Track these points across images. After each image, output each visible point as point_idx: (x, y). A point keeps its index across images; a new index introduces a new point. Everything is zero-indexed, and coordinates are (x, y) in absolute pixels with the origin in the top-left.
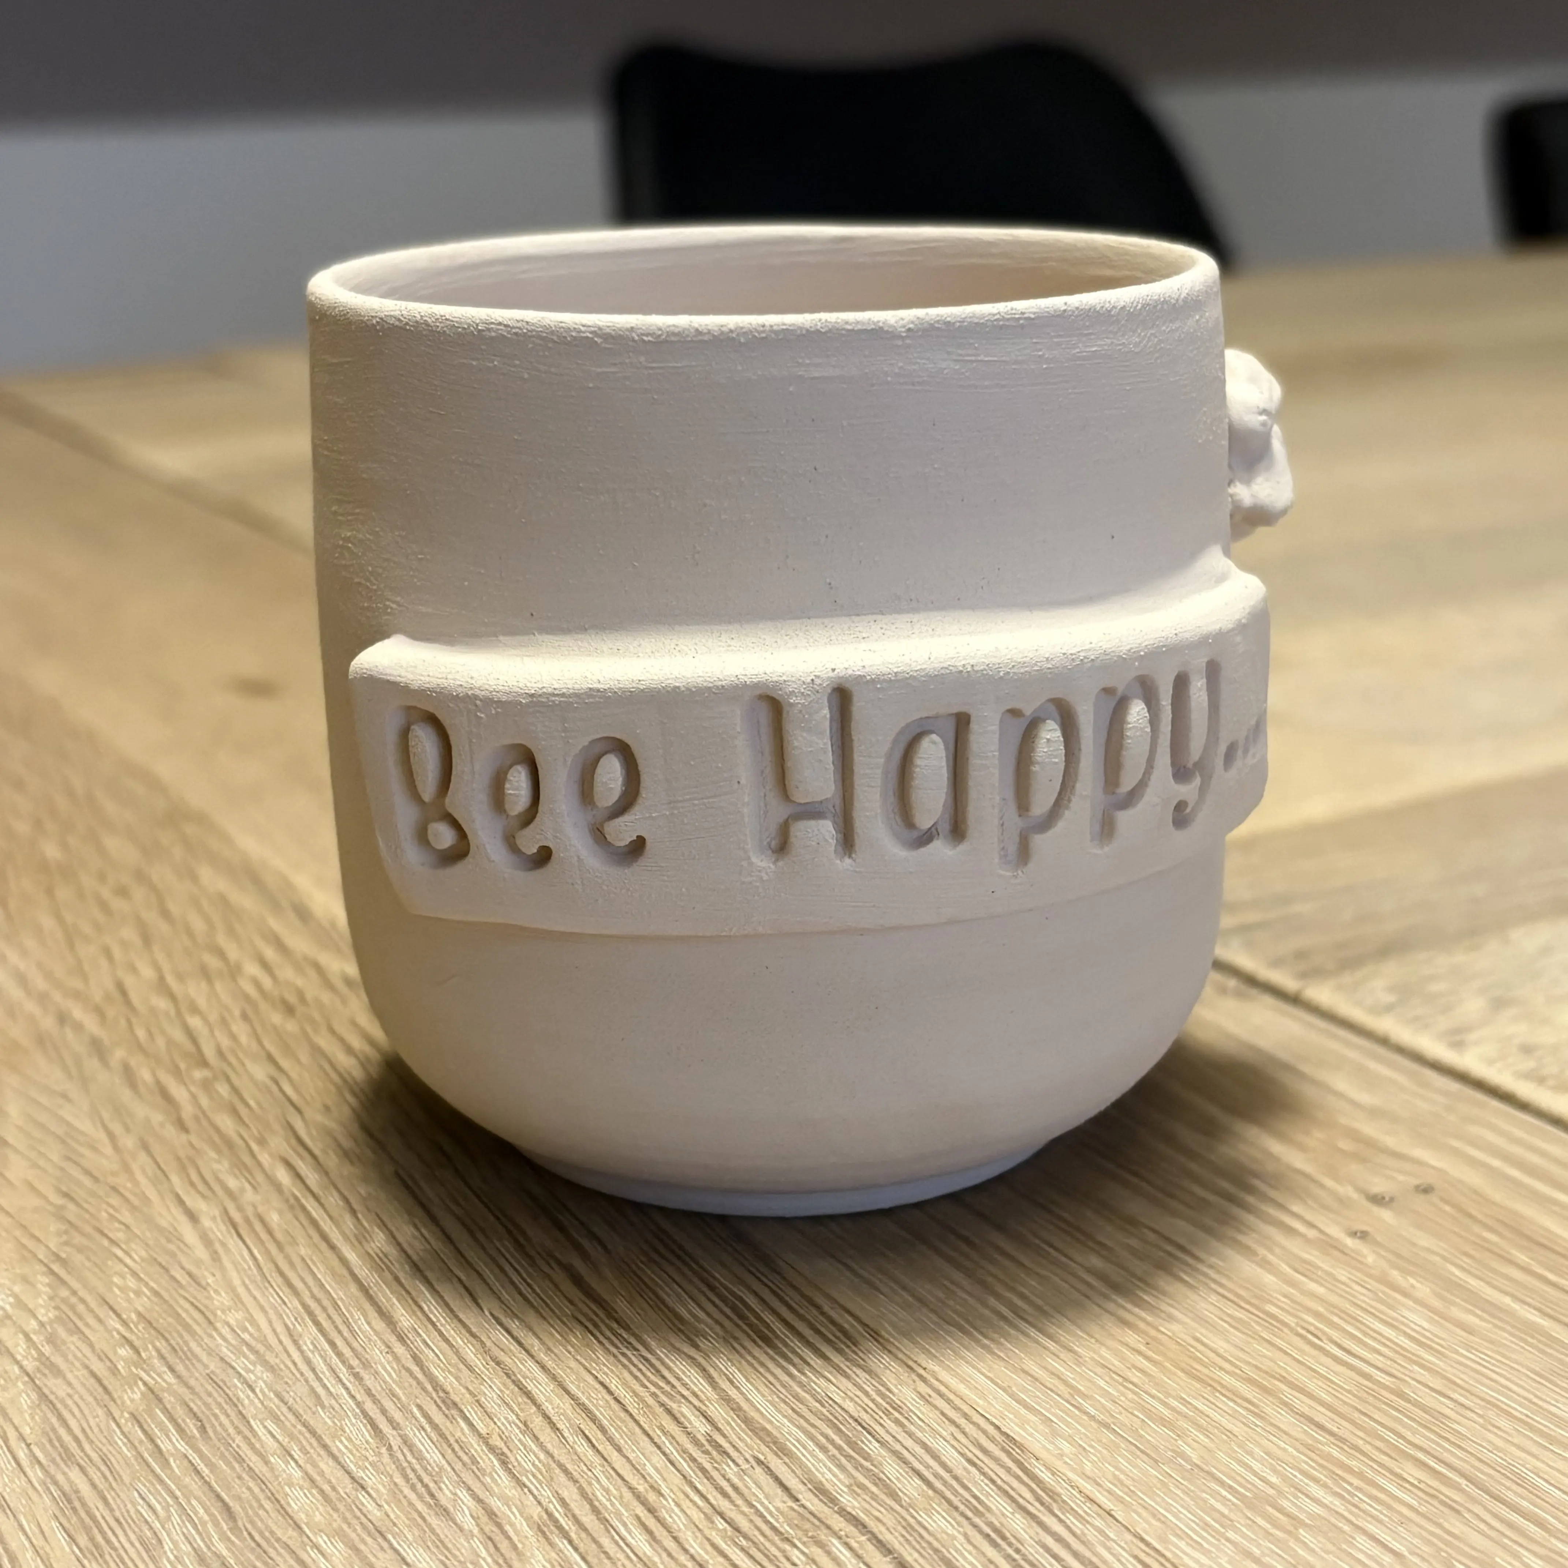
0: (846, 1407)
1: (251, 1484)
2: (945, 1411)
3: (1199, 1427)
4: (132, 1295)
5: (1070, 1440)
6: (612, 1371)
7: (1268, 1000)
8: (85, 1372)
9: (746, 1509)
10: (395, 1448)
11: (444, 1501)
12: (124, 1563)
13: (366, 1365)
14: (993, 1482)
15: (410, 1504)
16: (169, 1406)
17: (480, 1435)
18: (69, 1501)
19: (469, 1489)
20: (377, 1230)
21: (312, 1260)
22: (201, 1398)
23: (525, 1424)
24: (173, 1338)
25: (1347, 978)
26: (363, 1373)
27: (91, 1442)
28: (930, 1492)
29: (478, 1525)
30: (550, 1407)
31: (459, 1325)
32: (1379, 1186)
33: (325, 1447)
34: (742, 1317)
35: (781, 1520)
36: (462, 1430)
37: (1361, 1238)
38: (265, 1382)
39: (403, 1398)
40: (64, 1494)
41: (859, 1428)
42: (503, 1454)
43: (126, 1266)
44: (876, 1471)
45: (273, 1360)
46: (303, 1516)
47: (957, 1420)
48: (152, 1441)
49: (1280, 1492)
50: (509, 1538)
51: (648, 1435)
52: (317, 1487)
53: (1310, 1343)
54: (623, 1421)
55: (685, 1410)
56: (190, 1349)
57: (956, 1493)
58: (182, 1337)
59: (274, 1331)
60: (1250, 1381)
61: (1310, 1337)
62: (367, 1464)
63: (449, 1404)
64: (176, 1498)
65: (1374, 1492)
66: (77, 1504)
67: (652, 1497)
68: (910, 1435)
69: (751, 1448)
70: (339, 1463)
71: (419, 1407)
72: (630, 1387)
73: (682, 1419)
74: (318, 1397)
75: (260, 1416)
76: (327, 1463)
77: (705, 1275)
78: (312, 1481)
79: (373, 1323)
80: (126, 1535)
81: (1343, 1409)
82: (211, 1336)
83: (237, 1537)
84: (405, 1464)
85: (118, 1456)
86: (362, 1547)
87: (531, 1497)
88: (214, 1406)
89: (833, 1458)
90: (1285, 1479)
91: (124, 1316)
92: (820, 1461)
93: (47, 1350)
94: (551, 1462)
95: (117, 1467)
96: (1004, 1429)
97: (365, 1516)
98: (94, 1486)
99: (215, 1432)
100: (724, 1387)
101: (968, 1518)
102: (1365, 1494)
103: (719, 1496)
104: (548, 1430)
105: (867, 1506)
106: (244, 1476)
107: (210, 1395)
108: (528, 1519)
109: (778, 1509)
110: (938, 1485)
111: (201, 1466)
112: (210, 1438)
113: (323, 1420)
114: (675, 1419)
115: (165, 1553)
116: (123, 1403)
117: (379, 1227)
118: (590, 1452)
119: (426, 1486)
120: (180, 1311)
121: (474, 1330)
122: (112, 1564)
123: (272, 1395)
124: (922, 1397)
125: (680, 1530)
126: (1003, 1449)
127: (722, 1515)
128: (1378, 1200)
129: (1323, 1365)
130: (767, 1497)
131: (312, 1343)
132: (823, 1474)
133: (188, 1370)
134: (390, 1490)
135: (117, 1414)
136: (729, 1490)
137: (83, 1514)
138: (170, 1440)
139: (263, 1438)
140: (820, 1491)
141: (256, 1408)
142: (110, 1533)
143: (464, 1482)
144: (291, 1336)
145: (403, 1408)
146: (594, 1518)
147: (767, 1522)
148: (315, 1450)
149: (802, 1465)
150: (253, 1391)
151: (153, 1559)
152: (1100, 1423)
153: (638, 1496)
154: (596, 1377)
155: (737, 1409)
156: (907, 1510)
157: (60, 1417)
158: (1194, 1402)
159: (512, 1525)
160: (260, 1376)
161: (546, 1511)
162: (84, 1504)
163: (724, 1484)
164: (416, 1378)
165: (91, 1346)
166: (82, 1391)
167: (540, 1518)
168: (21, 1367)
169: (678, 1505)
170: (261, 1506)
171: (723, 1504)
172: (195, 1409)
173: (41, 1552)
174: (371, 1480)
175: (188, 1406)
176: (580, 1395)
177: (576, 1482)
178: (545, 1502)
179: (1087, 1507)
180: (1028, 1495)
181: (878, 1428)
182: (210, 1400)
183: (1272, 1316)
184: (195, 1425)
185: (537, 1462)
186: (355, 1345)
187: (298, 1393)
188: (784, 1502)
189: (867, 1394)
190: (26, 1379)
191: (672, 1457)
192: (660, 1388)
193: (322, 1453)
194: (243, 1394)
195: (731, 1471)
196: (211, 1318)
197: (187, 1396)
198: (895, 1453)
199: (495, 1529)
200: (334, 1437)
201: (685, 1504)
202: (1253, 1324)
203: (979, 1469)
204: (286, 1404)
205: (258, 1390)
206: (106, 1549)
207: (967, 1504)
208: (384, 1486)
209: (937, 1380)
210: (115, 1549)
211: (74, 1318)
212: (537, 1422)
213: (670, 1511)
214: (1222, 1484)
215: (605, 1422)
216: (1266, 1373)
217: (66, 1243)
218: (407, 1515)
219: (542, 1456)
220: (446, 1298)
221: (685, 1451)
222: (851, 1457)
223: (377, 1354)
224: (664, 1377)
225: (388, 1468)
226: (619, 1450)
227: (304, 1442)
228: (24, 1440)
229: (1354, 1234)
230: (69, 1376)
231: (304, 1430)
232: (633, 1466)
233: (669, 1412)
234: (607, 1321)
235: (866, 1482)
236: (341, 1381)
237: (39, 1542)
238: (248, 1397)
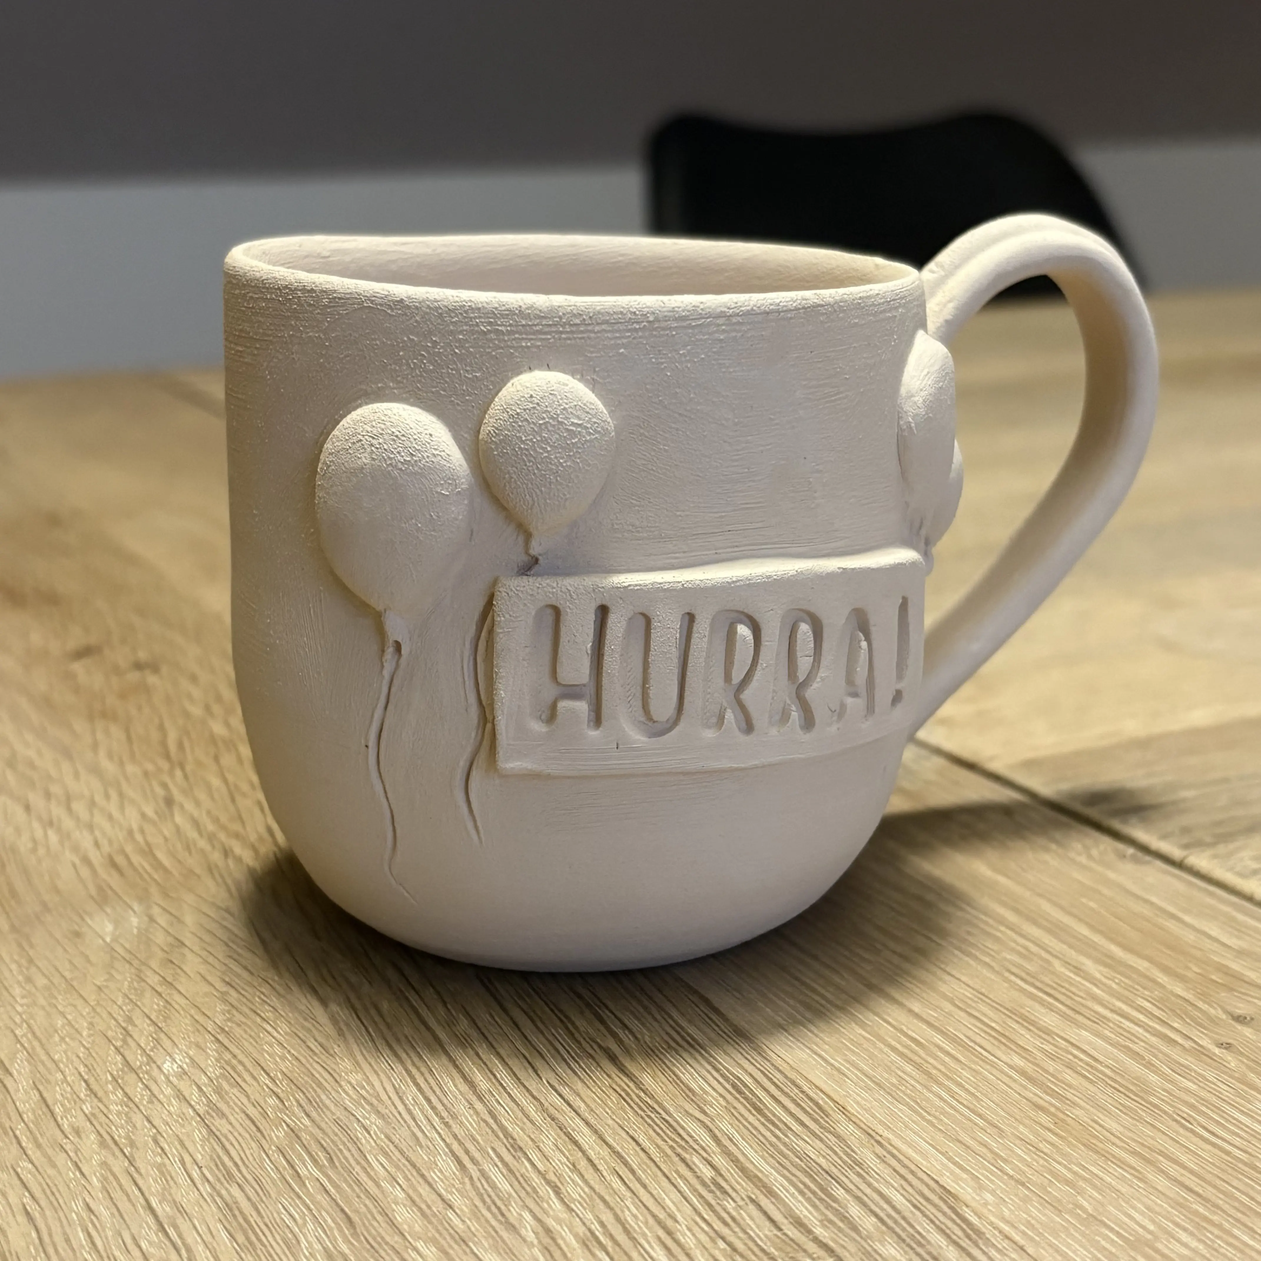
0: (819, 1162)
1: (367, 1202)
2: (897, 1169)
3: (1095, 1187)
4: (278, 1059)
5: (993, 1192)
6: (639, 1128)
7: (1159, 863)
8: (243, 1115)
9: (741, 1235)
10: (475, 1179)
11: (512, 1220)
12: (271, 1256)
13: (454, 1116)
14: (932, 1222)
15: (487, 1221)
16: (305, 1143)
17: (539, 1172)
18: (231, 1210)
19: (531, 1211)
20: (461, 1016)
21: (413, 1038)
22: (329, 1137)
23: (574, 1165)
24: (309, 1092)
25: (1221, 849)
26: (451, 1122)
27: (247, 1167)
28: (884, 1228)
29: (537, 1238)
30: (592, 1153)
31: (523, 1090)
32: (1241, 1009)
33: (423, 1176)
34: (740, 1092)
35: (769, 1244)
36: (526, 1168)
37: (1226, 1048)
38: (377, 1127)
39: (481, 1142)
40: (227, 1205)
41: (829, 1178)
42: (557, 1186)
43: (274, 1037)
44: (842, 1211)
45: (383, 1111)
46: (406, 1227)
47: (906, 1176)
48: (293, 1167)
49: (1156, 1238)
50: (560, 1249)
51: (667, 1178)
52: (417, 1206)
53: (1183, 1126)
54: (648, 1167)
55: (695, 1160)
56: (321, 1101)
57: (904, 1230)
58: (315, 1092)
59: (385, 1089)
60: (1134, 1153)
61: (1183, 1121)
62: (454, 1190)
63: (516, 1148)
64: (310, 1210)
65: (1231, 1240)
66: (237, 1213)
67: (669, 1223)
68: (869, 1185)
69: (746, 1190)
70: (434, 1189)
71: (494, 1149)
72: (654, 1141)
73: (694, 1167)
74: (417, 1139)
75: (374, 1152)
76: (424, 1189)
77: (712, 1059)
78: (413, 1202)
79: (459, 1086)
80: (273, 1236)
81: (1209, 1177)
82: (338, 1092)
83: (357, 1241)
84: (483, 1191)
85: (267, 1179)
86: (451, 1252)
87: (578, 1220)
88: (339, 1143)
89: (808, 1200)
90: (1159, 1227)
91: (272, 1075)
92: (800, 1201)
93: (214, 1098)
94: (593, 1194)
95: (267, 1187)
96: (941, 1183)
97: (452, 1228)
98: (249, 1199)
99: (341, 1162)
100: (725, 1143)
101: (912, 1248)
102: (1223, 1241)
103: (721, 1225)
104: (591, 1170)
105: (835, 1236)
106: (362, 1195)
107: (336, 1135)
108: (576, 1236)
109: (766, 1236)
110: (890, 1222)
111: (329, 1187)
112: (337, 1168)
113: (421, 1157)
114: (687, 1165)
115: (302, 1250)
116: (271, 1139)
117: (464, 1016)
118: (623, 1188)
119: (499, 1208)
120: (314, 1073)
121: (535, 1094)
122: (263, 1257)
123: (383, 1137)
124: (879, 1157)
125: (691, 1249)
126: (941, 1198)
127: (723, 1239)
128: (1240, 1019)
129: (1193, 1143)
130: (758, 1227)
131: (413, 1099)
132: (801, 1211)
133: (319, 1115)
134: (471, 1210)
135: (266, 1147)
136: (729, 1220)
137: (241, 1220)
138: (307, 1168)
139: (376, 1168)
140: (799, 1223)
141: (371, 1146)
142: (260, 1234)
143: (527, 1207)
144: (397, 1093)
145: (481, 1150)
146: (626, 1237)
147: (758, 1245)
148: (416, 1179)
149: (785, 1204)
150: (369, 1133)
151: (293, 1254)
152: (1018, 1181)
153: (659, 1222)
154: (628, 1133)
155: (735, 1161)
156: (866, 1241)
157: (224, 1147)
158: (1092, 1168)
159: (563, 1238)
160: (374, 1122)
161: (590, 1230)
162: (241, 1213)
163: (725, 1216)
164: (491, 1128)
165: (248, 1097)
166: (241, 1130)
167: (584, 1234)
168: (195, 1110)
169: (690, 1230)
170: (375, 1218)
171: (725, 1231)
172: (325, 1145)
173: (210, 1247)
174: (457, 1201)
175: (320, 1143)
176: (615, 1145)
177: (611, 1209)
178: (588, 1223)
179: (1005, 1244)
180: (960, 1233)
181: (844, 1179)
182: (336, 1138)
183: (1156, 1106)
184: (325, 1157)
185: (582, 1194)
186: (445, 1101)
187: (402, 1135)
188: (771, 1231)
189: (836, 1153)
190: (198, 1119)
191: (685, 1194)
192: (676, 1142)
193: (421, 1180)
194: (360, 1134)
195: (730, 1205)
196: (338, 1079)
197: (320, 1135)
198: (858, 1198)
199: (550, 1241)
200: (429, 1169)
201: (696, 1229)
202: (1139, 1111)
203: (922, 1212)
204: (393, 1143)
205: (372, 1133)
206: (258, 1245)
207: (912, 1237)
208: (466, 1206)
209: (891, 1145)
210: (265, 1246)
211: (235, 1076)
212: (583, 1164)
213: (684, 1235)
214: (1112, 1230)
215: (635, 1167)
216: (1149, 1148)
217: (229, 1020)
218: (484, 1228)
219: (586, 1189)
220: (514, 1069)
221: (696, 1190)
222: (823, 1200)
223: (461, 1108)
224: (680, 1135)
225: (470, 1194)
226: (645, 1186)
227: (407, 1172)
228: (197, 1164)
229: (1220, 1045)
230: (231, 1118)
231: (407, 1163)
232: (656, 1199)
233: (683, 1160)
234: (637, 1092)
235: (835, 1219)
236: (434, 1127)
237: (208, 1238)
238: (365, 1138)
